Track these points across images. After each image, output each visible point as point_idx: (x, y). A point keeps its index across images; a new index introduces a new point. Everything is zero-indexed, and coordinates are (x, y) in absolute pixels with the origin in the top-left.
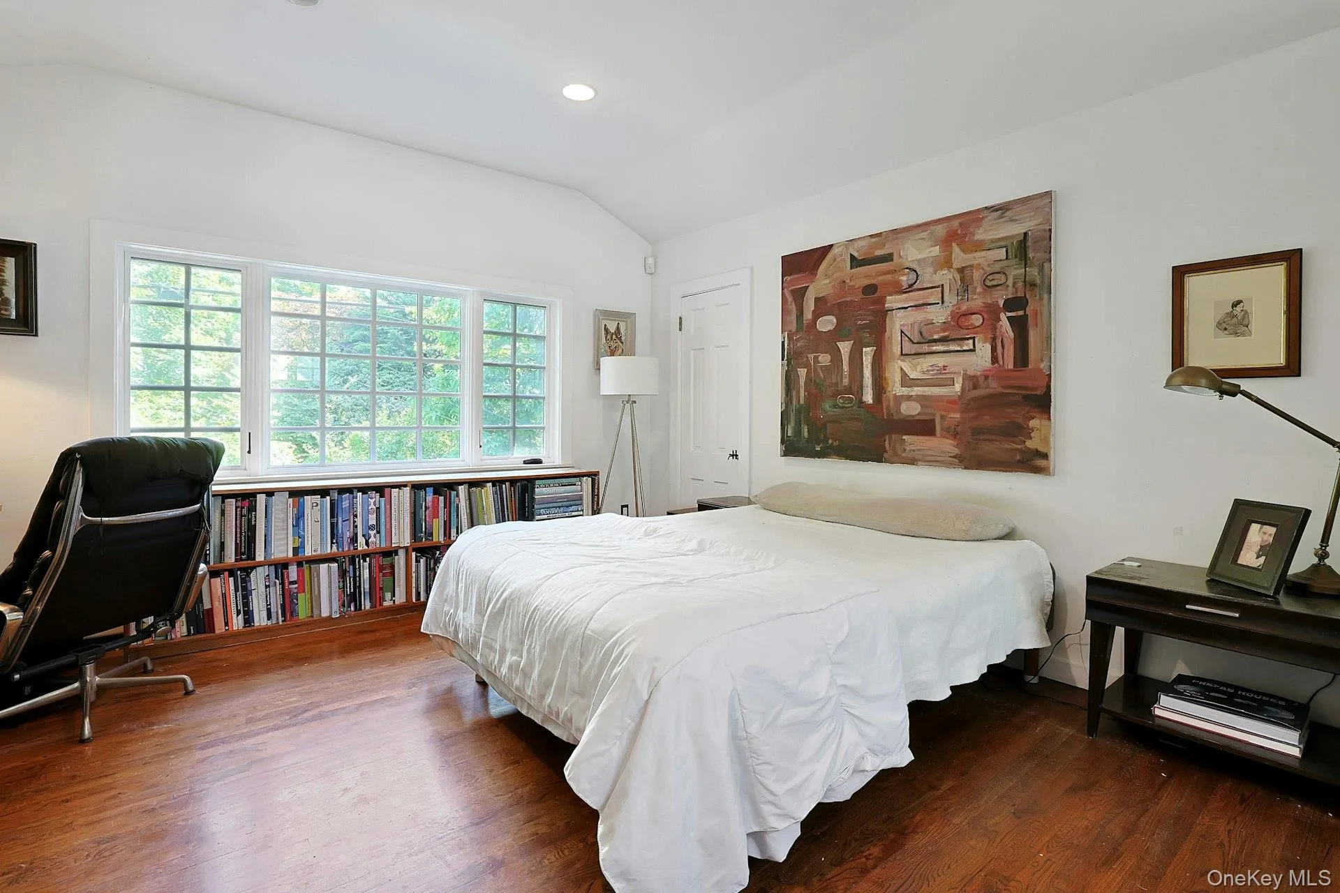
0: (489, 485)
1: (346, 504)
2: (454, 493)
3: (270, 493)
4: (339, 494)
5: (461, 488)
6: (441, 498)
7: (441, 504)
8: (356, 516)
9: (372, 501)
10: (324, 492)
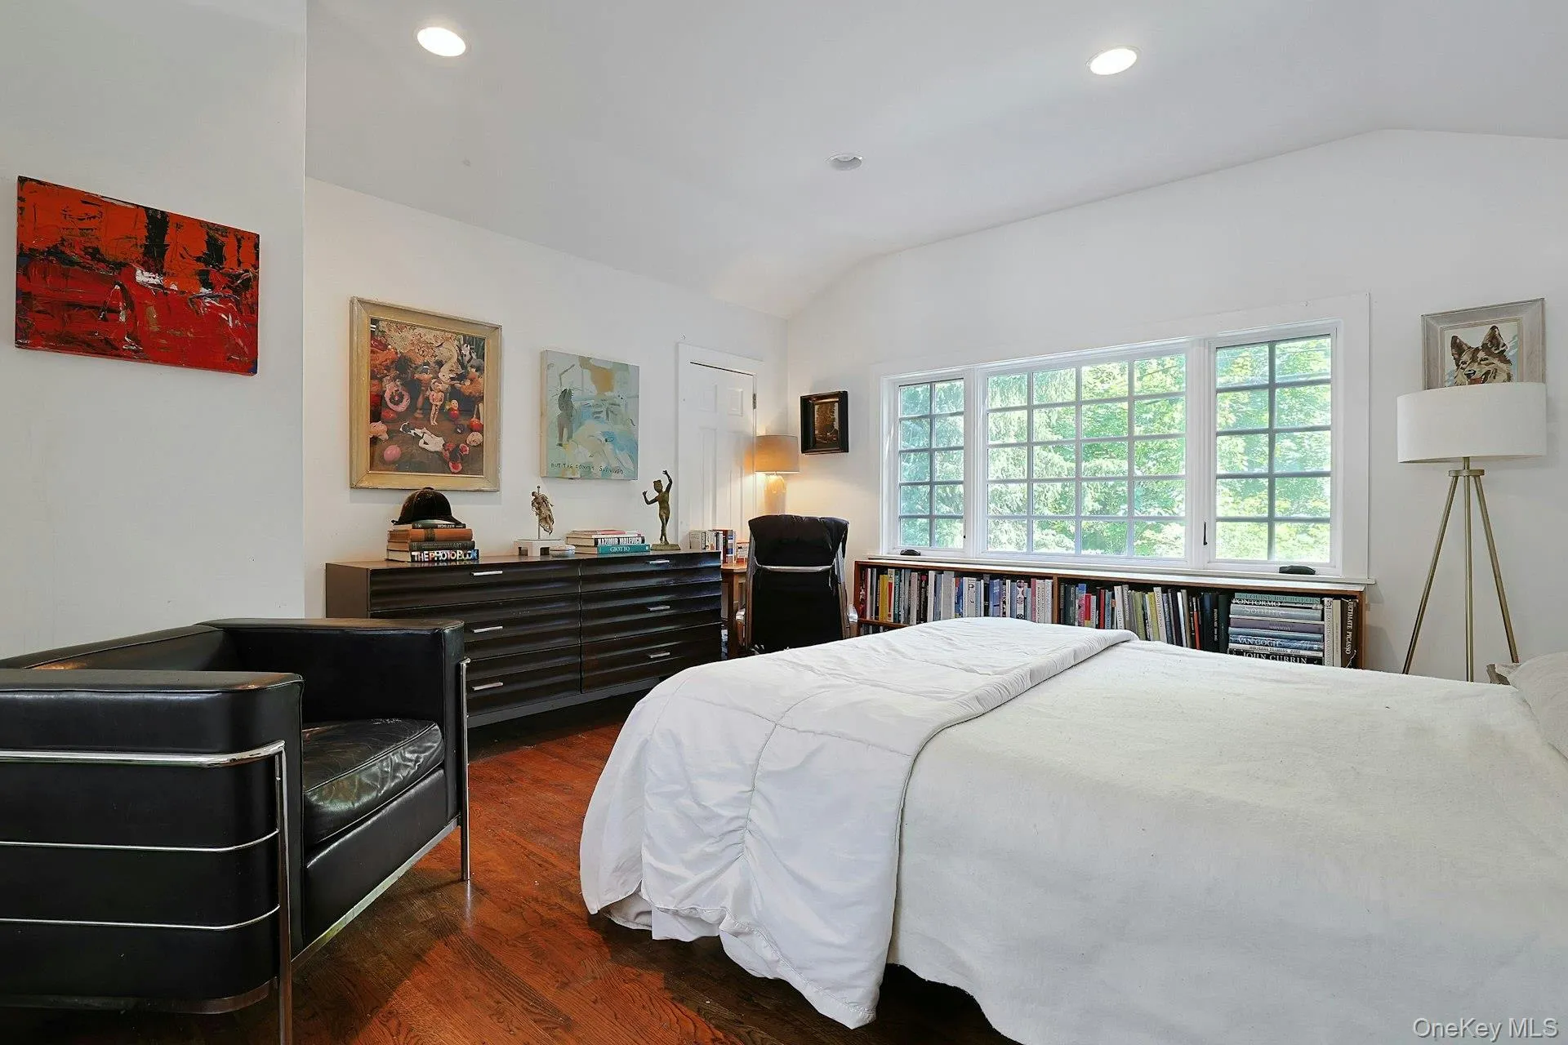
0: (1157, 590)
1: (996, 590)
2: (1108, 594)
3: (940, 571)
4: (991, 579)
5: (1117, 589)
6: (1094, 598)
7: (1093, 605)
8: (1004, 602)
9: (1020, 590)
10: (978, 574)
